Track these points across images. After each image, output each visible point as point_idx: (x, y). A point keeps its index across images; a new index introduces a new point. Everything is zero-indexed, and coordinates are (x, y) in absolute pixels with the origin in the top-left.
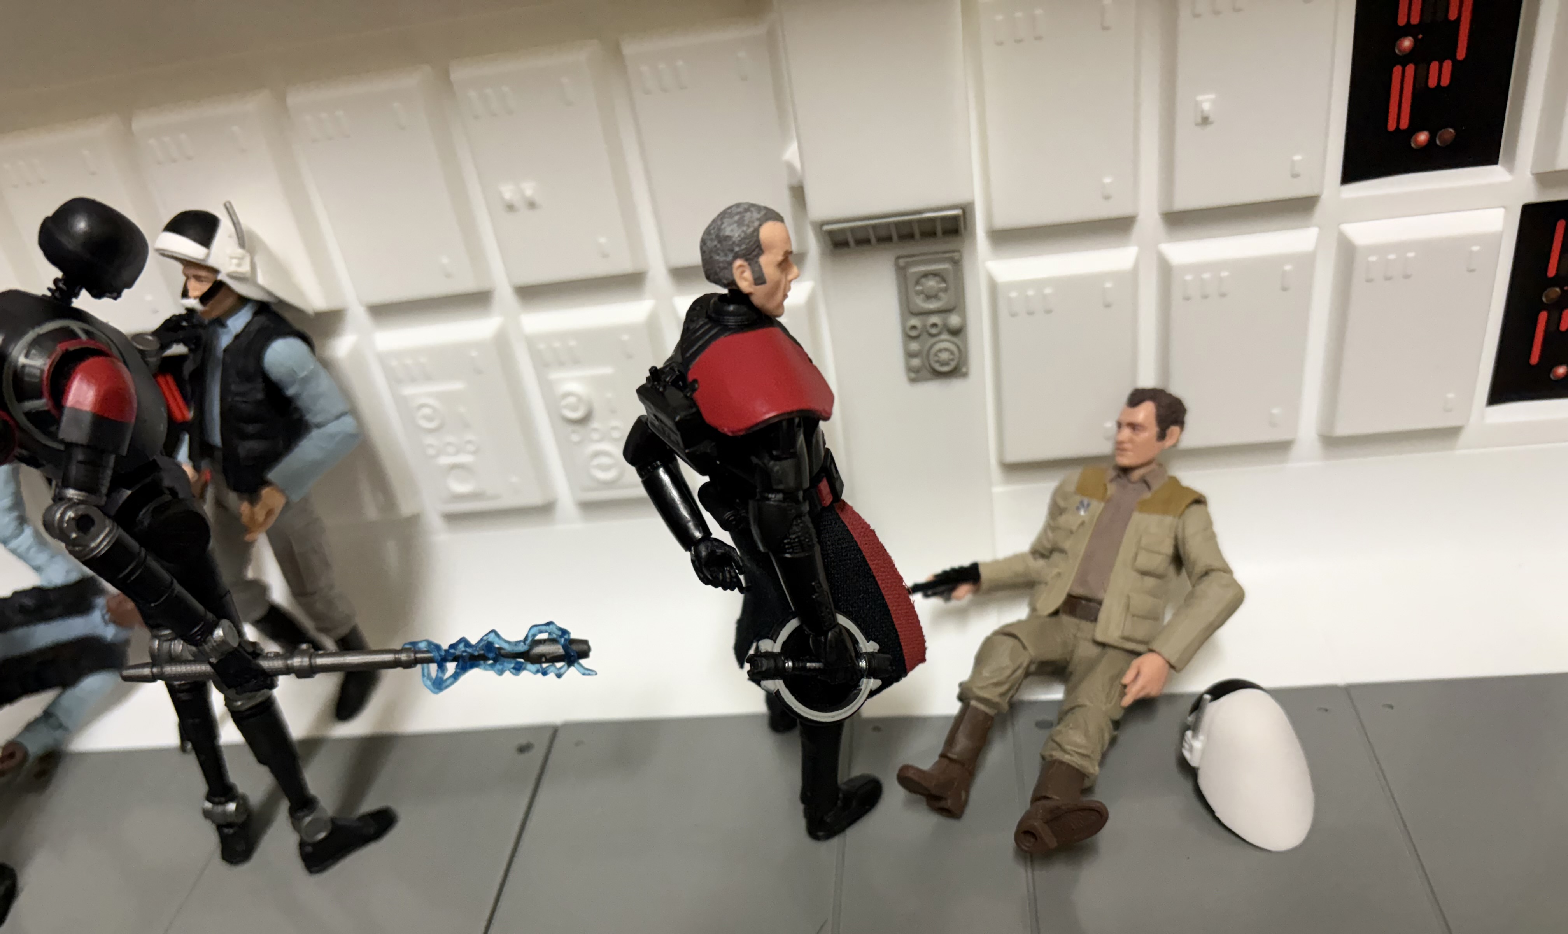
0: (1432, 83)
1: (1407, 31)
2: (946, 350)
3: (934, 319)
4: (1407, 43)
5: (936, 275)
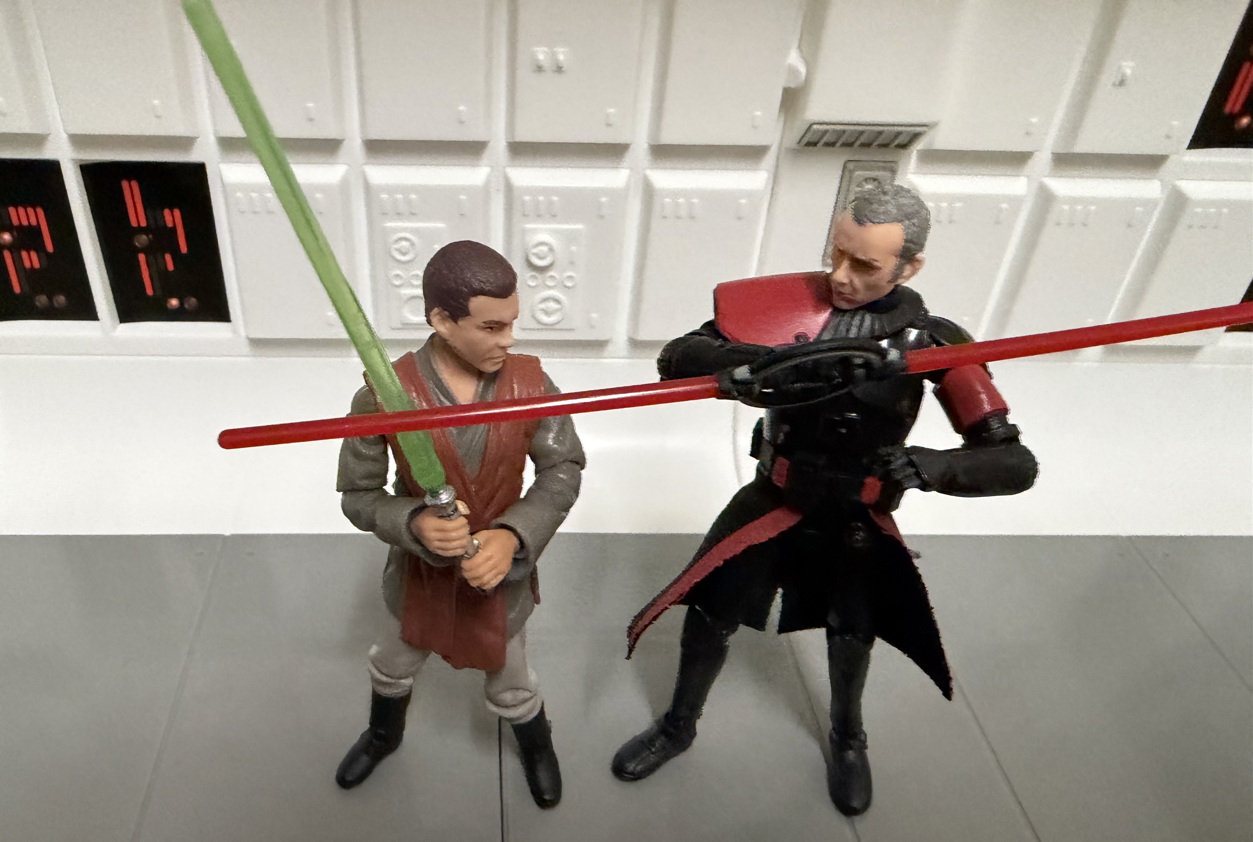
5: (875, 180)
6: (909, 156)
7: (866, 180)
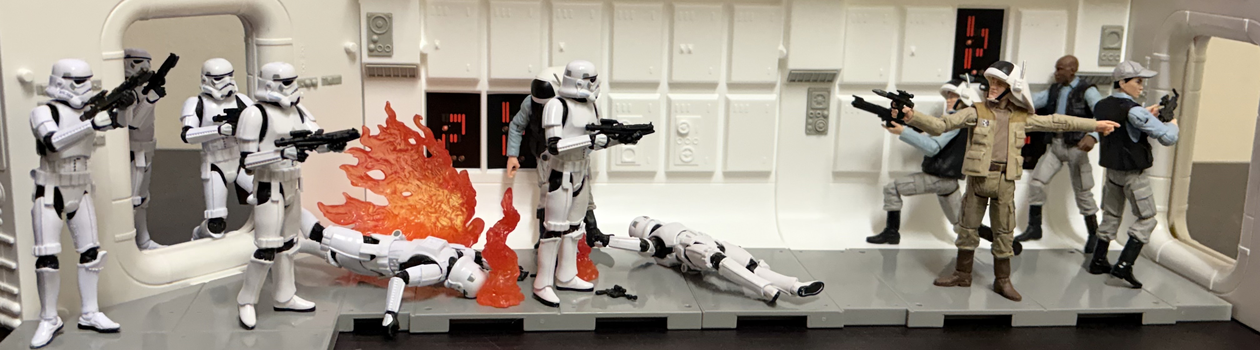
0: (977, 55)
1: (970, 38)
2: (822, 123)
3: (818, 111)
4: (969, 42)
5: (822, 95)
6: (835, 86)
7: (819, 95)
